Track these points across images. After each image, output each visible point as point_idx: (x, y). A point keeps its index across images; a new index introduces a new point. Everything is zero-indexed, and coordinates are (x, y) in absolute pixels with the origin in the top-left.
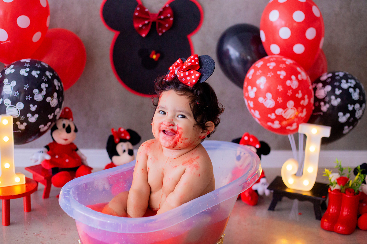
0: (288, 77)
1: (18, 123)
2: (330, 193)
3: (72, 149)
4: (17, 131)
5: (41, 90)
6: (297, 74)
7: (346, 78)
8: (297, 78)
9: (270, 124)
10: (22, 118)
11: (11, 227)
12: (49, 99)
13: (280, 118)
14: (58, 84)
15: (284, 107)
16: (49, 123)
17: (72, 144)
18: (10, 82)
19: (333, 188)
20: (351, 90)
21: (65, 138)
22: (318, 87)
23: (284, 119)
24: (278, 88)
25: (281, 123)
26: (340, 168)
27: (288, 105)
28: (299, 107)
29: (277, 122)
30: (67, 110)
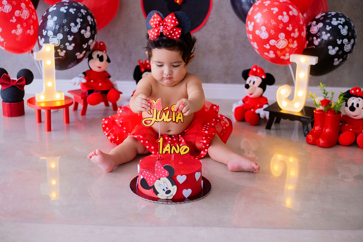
0: (280, 13)
1: (59, 50)
2: (315, 112)
3: (105, 76)
4: (59, 58)
5: (76, 24)
6: (288, 10)
8: (288, 14)
9: (266, 54)
10: (62, 46)
11: (52, 133)
12: (83, 31)
13: (274, 48)
14: (91, 19)
15: (277, 39)
16: (84, 52)
17: (105, 72)
18: (52, 17)
19: (318, 109)
20: (340, 27)
21: (99, 66)
22: (312, 25)
23: (278, 49)
24: (271, 22)
25: (275, 53)
26: (324, 91)
27: (279, 37)
28: (290, 39)
29: (271, 52)
30: (102, 44)
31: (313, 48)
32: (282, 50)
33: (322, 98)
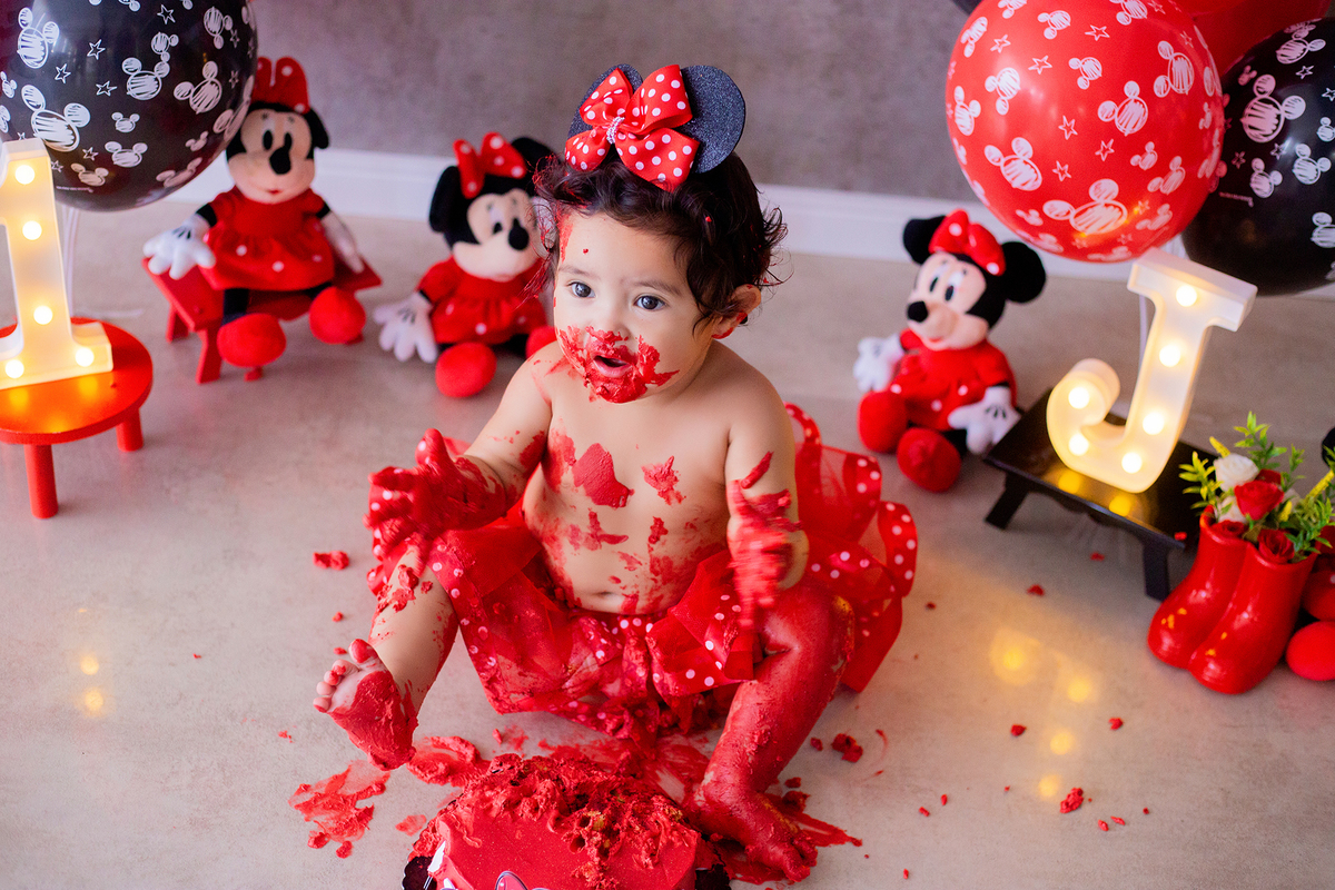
0: (1110, 87)
1: (78, 167)
3: (306, 211)
4: (81, 189)
5: (150, 61)
6: (1150, 71)
8: (1147, 94)
10: (89, 154)
12: (182, 90)
14: (222, 24)
15: (1080, 199)
16: (197, 162)
18: (39, 23)
19: (1221, 515)
21: (272, 187)
22: (1255, 90)
24: (1061, 127)
27: (1092, 192)
28: (1140, 203)
29: (1049, 238)
30: (287, 71)
31: (1247, 203)
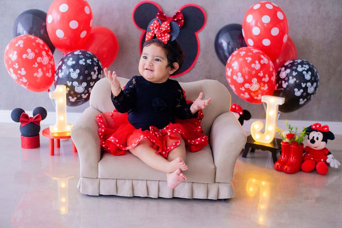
0: (253, 62)
2: (282, 144)
6: (260, 59)
7: (302, 64)
8: (260, 63)
9: (242, 95)
13: (248, 90)
15: (250, 83)
19: (284, 141)
20: (304, 73)
22: (281, 70)
23: (252, 91)
24: (246, 69)
25: (249, 94)
26: (289, 127)
27: (252, 81)
28: (261, 83)
29: (246, 93)
31: (282, 90)
32: (255, 92)
33: (288, 132)
